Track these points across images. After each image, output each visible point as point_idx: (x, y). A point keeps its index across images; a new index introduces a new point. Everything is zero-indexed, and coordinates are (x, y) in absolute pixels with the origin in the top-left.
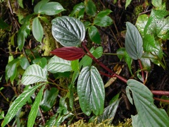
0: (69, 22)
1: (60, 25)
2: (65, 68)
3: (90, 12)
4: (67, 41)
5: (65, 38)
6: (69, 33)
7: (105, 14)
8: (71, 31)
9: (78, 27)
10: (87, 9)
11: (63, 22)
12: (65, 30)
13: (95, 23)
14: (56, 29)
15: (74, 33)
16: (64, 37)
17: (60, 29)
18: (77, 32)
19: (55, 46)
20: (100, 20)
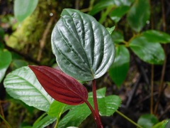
0: (92, 32)
1: (74, 26)
2: (37, 99)
3: (135, 20)
4: (69, 62)
5: (70, 55)
6: (81, 51)
7: (160, 39)
8: (87, 50)
9: (102, 49)
10: (133, 10)
11: (83, 25)
12: (78, 41)
13: (132, 43)
14: (63, 29)
15: (89, 56)
16: (69, 51)
17: (71, 35)
18: (97, 58)
19: (39, 39)
20: (143, 45)
